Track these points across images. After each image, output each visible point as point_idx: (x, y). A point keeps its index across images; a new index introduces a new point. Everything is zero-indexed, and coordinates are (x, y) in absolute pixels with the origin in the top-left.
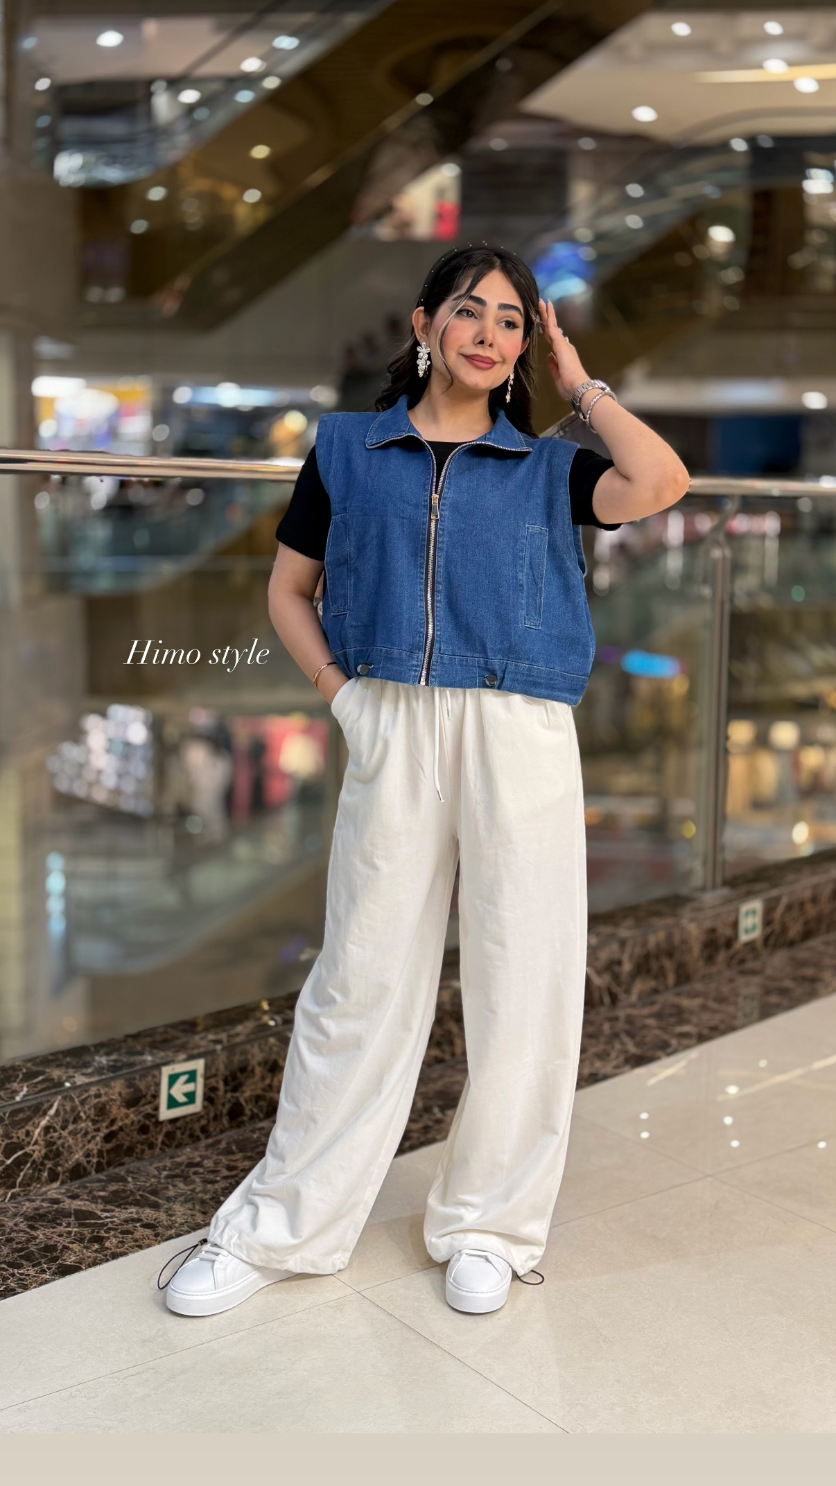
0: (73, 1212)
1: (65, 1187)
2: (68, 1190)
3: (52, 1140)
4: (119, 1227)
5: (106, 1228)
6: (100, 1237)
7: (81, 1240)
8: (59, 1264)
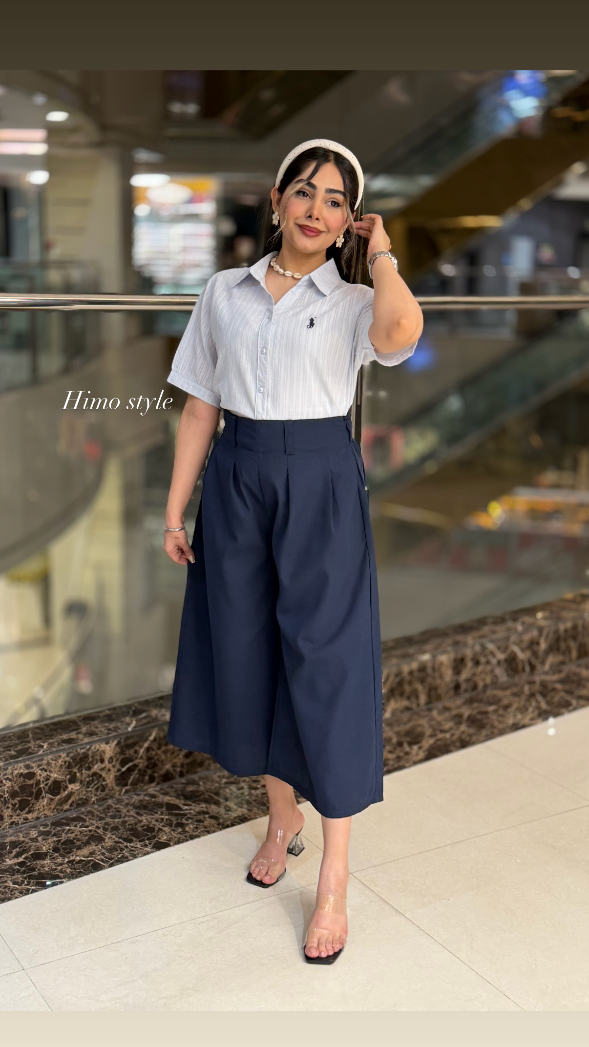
0: (164, 804)
1: (160, 786)
2: (161, 789)
3: (152, 756)
4: (194, 817)
5: (186, 817)
6: (182, 823)
7: (171, 825)
8: (156, 841)
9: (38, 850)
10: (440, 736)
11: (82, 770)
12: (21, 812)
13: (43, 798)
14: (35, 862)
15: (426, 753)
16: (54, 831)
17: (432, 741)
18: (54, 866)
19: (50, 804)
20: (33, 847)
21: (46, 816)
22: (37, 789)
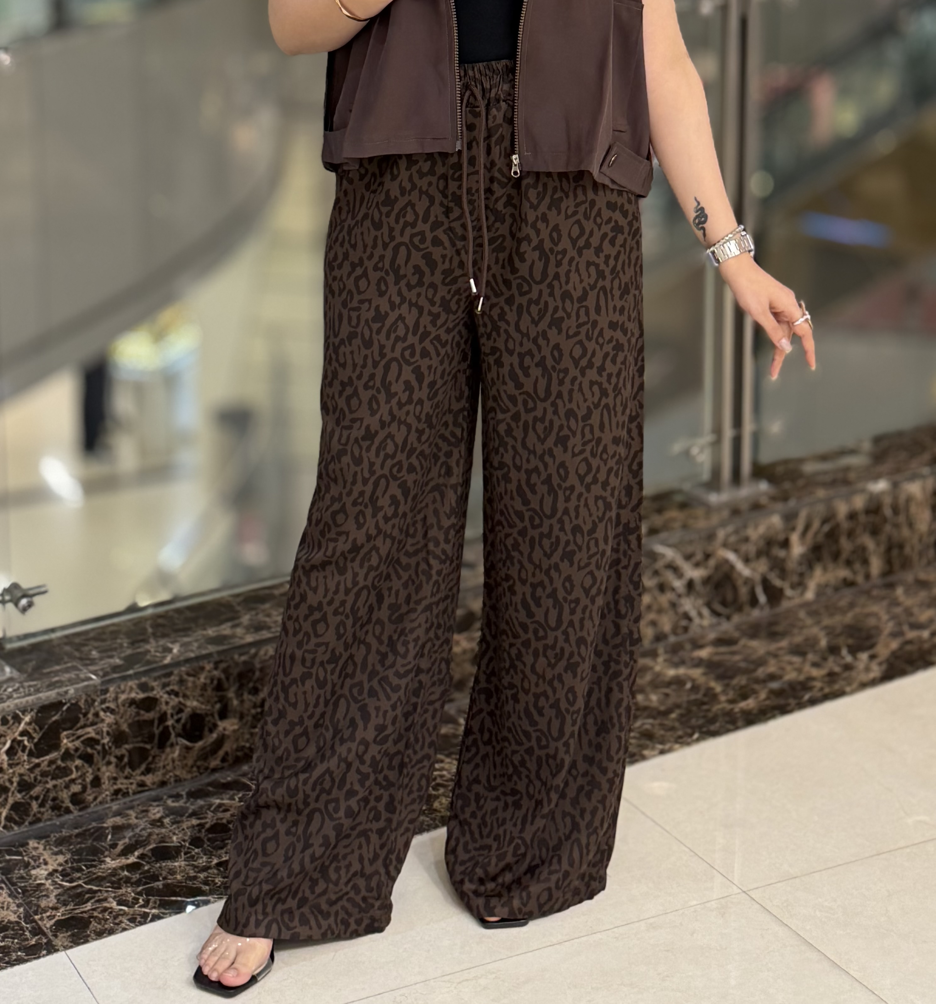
9: (164, 842)
10: (911, 635)
11: (242, 695)
12: (133, 770)
13: (172, 745)
14: (158, 865)
15: (884, 667)
16: (193, 807)
17: (894, 645)
18: (192, 872)
19: (185, 758)
20: (155, 837)
21: (178, 780)
22: (161, 728)
